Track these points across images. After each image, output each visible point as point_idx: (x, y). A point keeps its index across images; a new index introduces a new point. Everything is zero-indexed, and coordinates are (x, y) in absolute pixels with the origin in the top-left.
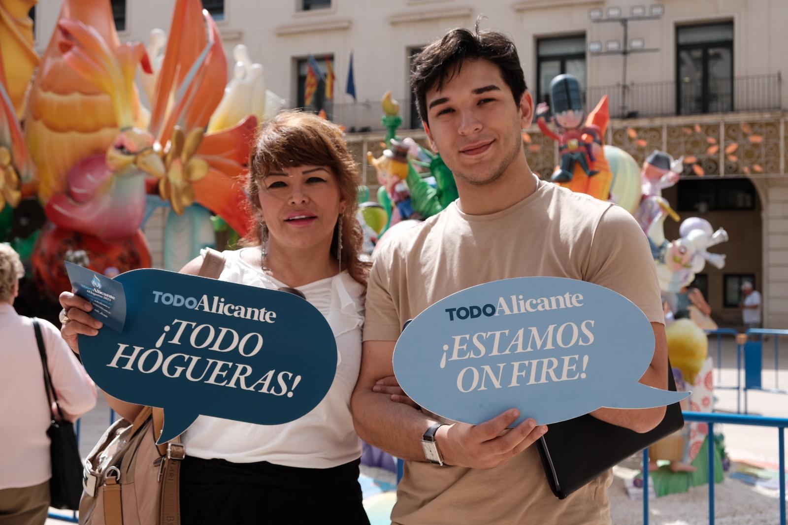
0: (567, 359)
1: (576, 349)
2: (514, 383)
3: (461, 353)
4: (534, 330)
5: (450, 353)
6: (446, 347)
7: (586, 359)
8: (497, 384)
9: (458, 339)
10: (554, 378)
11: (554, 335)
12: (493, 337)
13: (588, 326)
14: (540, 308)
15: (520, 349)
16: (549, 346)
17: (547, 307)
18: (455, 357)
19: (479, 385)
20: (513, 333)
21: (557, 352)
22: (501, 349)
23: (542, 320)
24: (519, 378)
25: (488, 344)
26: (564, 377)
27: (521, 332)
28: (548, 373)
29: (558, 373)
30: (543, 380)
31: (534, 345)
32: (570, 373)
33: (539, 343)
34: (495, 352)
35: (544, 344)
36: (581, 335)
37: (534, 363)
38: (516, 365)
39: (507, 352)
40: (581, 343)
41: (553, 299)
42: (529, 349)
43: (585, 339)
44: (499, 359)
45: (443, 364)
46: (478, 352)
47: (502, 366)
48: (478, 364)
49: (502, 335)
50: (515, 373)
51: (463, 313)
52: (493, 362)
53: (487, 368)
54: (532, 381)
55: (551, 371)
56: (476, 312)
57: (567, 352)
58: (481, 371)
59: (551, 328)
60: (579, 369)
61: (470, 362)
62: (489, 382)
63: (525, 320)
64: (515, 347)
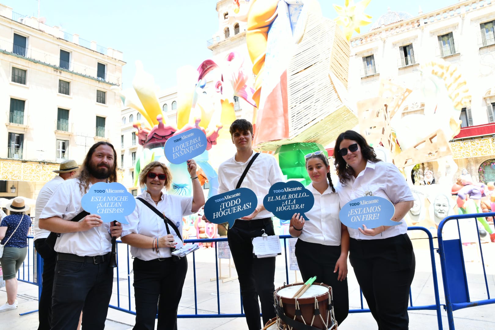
0: (374, 214)
1: (377, 212)
2: (363, 220)
3: (352, 213)
4: (368, 208)
5: (350, 213)
6: (349, 212)
7: (379, 214)
8: (359, 220)
9: (352, 210)
10: (371, 219)
11: (372, 209)
12: (359, 210)
13: (379, 207)
14: (369, 203)
15: (364, 212)
16: (371, 212)
17: (371, 203)
18: (351, 214)
19: (356, 220)
20: (363, 209)
21: (373, 213)
22: (360, 213)
23: (369, 206)
24: (364, 219)
25: (358, 211)
26: (374, 219)
27: (365, 209)
28: (370, 218)
29: (372, 217)
30: (369, 219)
31: (367, 212)
32: (375, 218)
33: (368, 211)
34: (359, 213)
35: (370, 211)
36: (378, 208)
37: (367, 215)
38: (363, 216)
39: (362, 213)
40: (378, 211)
41: (372, 201)
42: (366, 212)
43: (379, 210)
44: (360, 214)
45: (349, 216)
46: (356, 213)
47: (360, 216)
48: (356, 215)
49: (361, 209)
50: (363, 218)
51: (353, 205)
52: (359, 215)
53: (357, 217)
54: (367, 219)
55: (371, 217)
56: (355, 204)
57: (374, 213)
58: (356, 217)
59: (371, 208)
60: (377, 217)
61: (354, 215)
62: (358, 220)
63: (365, 206)
64: (363, 212)
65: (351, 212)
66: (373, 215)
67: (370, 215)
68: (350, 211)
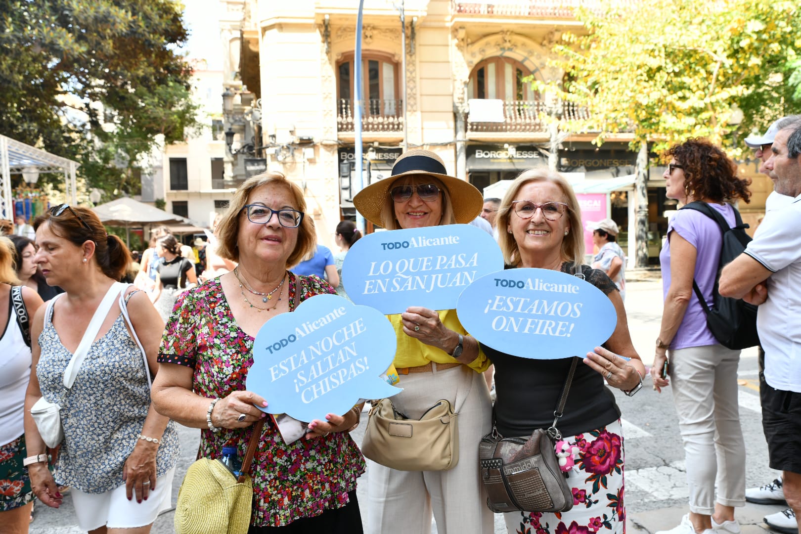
65: (497, 302)
66: (557, 325)
67: (548, 322)
68: (494, 300)
